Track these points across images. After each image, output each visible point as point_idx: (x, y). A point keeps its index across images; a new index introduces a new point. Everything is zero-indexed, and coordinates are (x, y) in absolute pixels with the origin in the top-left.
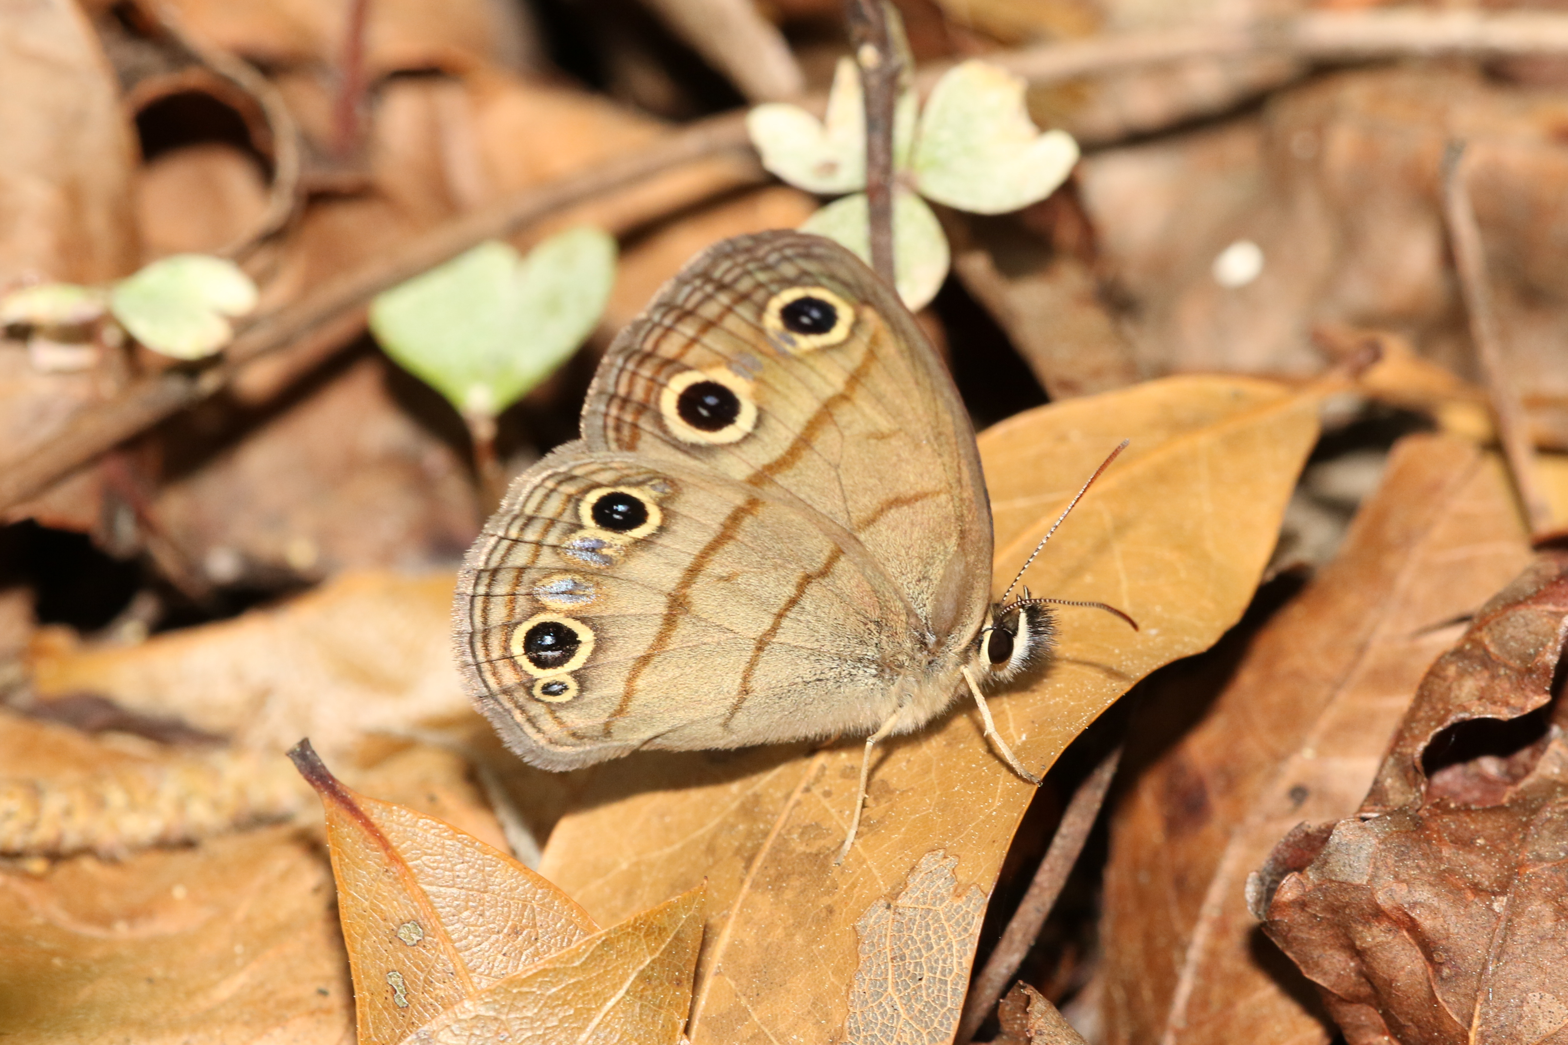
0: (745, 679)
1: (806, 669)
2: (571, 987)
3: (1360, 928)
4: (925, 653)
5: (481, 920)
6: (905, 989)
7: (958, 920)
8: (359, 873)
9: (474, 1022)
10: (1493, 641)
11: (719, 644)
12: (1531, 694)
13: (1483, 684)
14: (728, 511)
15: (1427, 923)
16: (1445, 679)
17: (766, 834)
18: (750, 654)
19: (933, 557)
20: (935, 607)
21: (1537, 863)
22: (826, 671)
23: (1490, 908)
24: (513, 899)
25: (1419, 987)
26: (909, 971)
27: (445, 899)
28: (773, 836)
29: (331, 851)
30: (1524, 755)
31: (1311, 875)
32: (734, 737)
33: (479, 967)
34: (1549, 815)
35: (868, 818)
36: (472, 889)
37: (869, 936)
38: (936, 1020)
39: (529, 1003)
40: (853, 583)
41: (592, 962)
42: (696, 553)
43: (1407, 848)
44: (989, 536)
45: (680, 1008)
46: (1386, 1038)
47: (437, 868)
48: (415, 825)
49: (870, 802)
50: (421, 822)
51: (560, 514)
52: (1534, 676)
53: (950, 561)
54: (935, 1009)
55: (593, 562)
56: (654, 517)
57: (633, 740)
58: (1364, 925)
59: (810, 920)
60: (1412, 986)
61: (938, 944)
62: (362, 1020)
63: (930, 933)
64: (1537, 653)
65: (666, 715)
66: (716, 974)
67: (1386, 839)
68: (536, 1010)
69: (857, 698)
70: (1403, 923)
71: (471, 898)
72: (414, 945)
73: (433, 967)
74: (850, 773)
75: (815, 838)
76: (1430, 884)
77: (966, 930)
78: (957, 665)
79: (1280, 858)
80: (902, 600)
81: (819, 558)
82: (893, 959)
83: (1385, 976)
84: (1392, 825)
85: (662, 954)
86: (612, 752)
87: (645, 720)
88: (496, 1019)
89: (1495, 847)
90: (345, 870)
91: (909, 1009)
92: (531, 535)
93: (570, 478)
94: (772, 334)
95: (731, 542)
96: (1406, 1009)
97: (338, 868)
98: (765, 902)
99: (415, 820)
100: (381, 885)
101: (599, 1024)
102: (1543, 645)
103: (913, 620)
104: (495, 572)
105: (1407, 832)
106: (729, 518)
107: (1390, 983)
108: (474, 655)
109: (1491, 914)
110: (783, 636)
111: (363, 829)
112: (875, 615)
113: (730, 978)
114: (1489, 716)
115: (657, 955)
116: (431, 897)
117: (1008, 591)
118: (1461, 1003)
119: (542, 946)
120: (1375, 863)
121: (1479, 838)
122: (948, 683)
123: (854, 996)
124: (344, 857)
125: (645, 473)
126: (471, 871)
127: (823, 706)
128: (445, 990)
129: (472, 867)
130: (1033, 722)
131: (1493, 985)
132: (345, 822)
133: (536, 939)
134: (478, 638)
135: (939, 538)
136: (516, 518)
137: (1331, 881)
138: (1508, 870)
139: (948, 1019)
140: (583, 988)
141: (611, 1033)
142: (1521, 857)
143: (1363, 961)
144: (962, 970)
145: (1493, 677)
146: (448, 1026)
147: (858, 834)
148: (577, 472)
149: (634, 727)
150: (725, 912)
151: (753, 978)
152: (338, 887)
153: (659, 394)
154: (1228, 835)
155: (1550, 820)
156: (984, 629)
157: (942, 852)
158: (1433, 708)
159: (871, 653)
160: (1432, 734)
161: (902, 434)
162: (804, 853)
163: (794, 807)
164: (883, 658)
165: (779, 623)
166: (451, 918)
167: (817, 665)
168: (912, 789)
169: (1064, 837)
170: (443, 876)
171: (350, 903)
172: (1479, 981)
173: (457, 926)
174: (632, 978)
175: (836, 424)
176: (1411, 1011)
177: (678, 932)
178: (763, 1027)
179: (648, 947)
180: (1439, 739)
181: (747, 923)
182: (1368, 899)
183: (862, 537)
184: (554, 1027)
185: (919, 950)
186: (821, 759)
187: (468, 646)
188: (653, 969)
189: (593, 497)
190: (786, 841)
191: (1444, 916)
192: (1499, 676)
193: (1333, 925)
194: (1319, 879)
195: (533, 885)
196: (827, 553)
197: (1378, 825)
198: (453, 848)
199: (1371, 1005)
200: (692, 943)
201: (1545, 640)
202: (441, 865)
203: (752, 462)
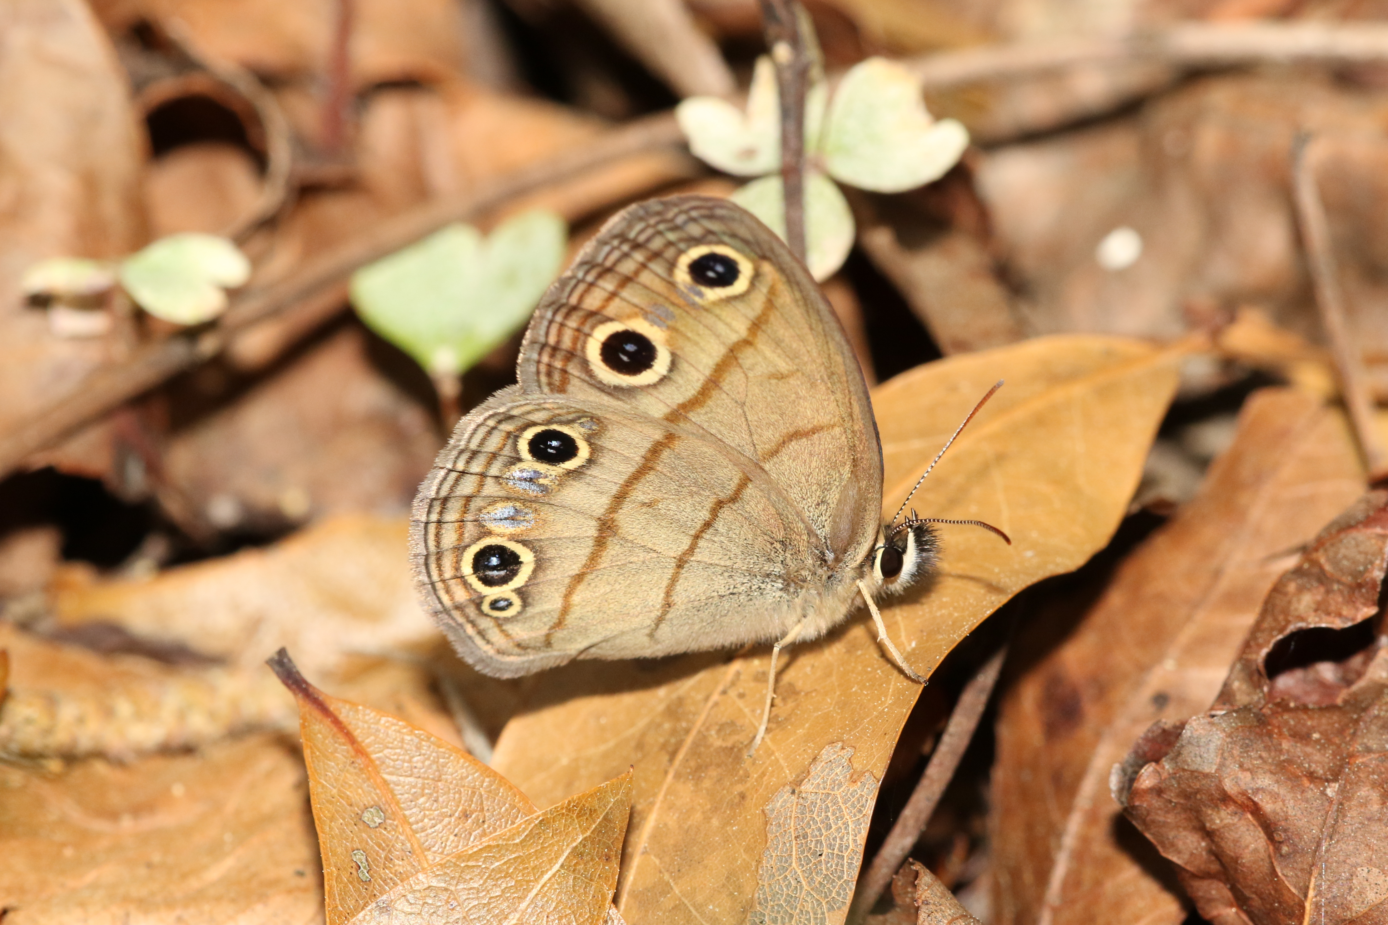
0: (668, 594)
1: (721, 585)
2: (512, 861)
3: (1210, 812)
4: (825, 568)
5: (435, 805)
6: (807, 864)
7: (853, 802)
8: (328, 765)
9: (427, 892)
10: (1328, 560)
11: (644, 562)
12: (1360, 606)
13: (1319, 598)
14: (648, 445)
15: (1268, 806)
16: (1286, 594)
17: (687, 731)
18: (672, 571)
19: (830, 484)
20: (833, 528)
21: (1366, 754)
22: (738, 586)
23: (1323, 793)
24: (464, 786)
25: (1261, 863)
26: (810, 848)
27: (403, 787)
28: (694, 733)
29: (304, 745)
30: (1356, 661)
31: (1167, 766)
32: (659, 647)
33: (434, 846)
34: (1376, 712)
35: (777, 716)
36: (428, 778)
37: (776, 817)
38: (834, 891)
39: (476, 875)
40: (760, 507)
41: (530, 839)
42: (621, 482)
43: (1251, 741)
44: (878, 464)
45: (609, 881)
46: (1234, 910)
47: (397, 760)
48: (378, 722)
49: (778, 701)
50: (383, 720)
51: (501, 449)
52: (1364, 590)
53: (845, 486)
54: (834, 881)
55: (533, 491)
56: (584, 452)
57: (571, 649)
58: (1213, 809)
59: (725, 805)
60: (1255, 862)
61: (836, 825)
62: (329, 892)
63: (829, 814)
64: (1366, 570)
65: (599, 627)
66: (643, 853)
67: (1232, 733)
68: (481, 882)
69: (767, 610)
70: (1247, 806)
71: (427, 786)
72: (376, 827)
73: (393, 846)
74: (761, 678)
75: (730, 734)
76: (1271, 773)
77: (860, 811)
78: (854, 579)
79: (1140, 751)
80: (803, 522)
81: (729, 485)
82: (796, 837)
83: (1232, 854)
84: (1237, 721)
85: (592, 833)
86: (553, 661)
87: (581, 632)
88: (446, 890)
89: (1330, 742)
90: (316, 762)
91: (811, 881)
92: (476, 467)
93: (509, 418)
94: (682, 287)
95: (652, 472)
96: (1250, 883)
97: (310, 759)
98: (686, 791)
99: (378, 717)
100: (348, 775)
101: (537, 895)
102: (1372, 563)
103: (813, 540)
104: (445, 500)
105: (1250, 727)
106: (650, 451)
107: (1236, 860)
108: (429, 576)
109: (1324, 798)
110: (700, 555)
111: (332, 726)
112: (780, 535)
113: (655, 856)
114: (1323, 625)
115: (588, 833)
116: (392, 786)
117: (898, 514)
118: (1298, 876)
119: (489, 827)
120: (1222, 754)
121: (1315, 732)
122: (846, 595)
123: (763, 870)
124: (315, 750)
125: (574, 412)
126: (427, 763)
127: (737, 618)
128: (403, 867)
129: (428, 759)
130: (922, 631)
131: (1326, 861)
132: (316, 720)
133: (484, 822)
134: (432, 559)
135: (835, 467)
136: (462, 452)
137: (1184, 770)
138: (1340, 760)
139: (845, 889)
140: (522, 862)
141: (547, 902)
142: (1351, 749)
143: (1213, 841)
144: (857, 846)
145: (1328, 592)
146: (404, 896)
147: (768, 730)
148: (515, 412)
149: (571, 638)
150: (651, 799)
151: (675, 856)
152: (310, 776)
153: (585, 342)
154: (1098, 736)
155: (1377, 717)
156: (876, 547)
157: (840, 744)
158: (1276, 620)
159: (778, 569)
160: (1273, 641)
161: (799, 374)
162: (721, 747)
163: (712, 707)
164: (788, 573)
165: (696, 543)
166: (409, 803)
167: (731, 580)
168: (815, 690)
169: (951, 735)
170: (403, 767)
171: (320, 790)
172: (1314, 857)
173: (414, 810)
174: (566, 854)
175: (741, 367)
176: (1255, 885)
177: (607, 813)
178: (683, 899)
179: (580, 827)
180: (1281, 647)
181: (670, 808)
182: (1216, 786)
183: (767, 467)
184: (497, 897)
185: (819, 830)
186: (737, 666)
187: (423, 567)
188: (584, 846)
189: (530, 434)
190: (705, 737)
191: (1283, 801)
192: (1333, 591)
193: (1185, 809)
194: (1173, 769)
195: (481, 775)
196: (736, 481)
197: (1224, 721)
198: (411, 743)
199: (1220, 880)
200: (620, 824)
201: (1373, 559)
202: (401, 757)
203: (668, 402)
